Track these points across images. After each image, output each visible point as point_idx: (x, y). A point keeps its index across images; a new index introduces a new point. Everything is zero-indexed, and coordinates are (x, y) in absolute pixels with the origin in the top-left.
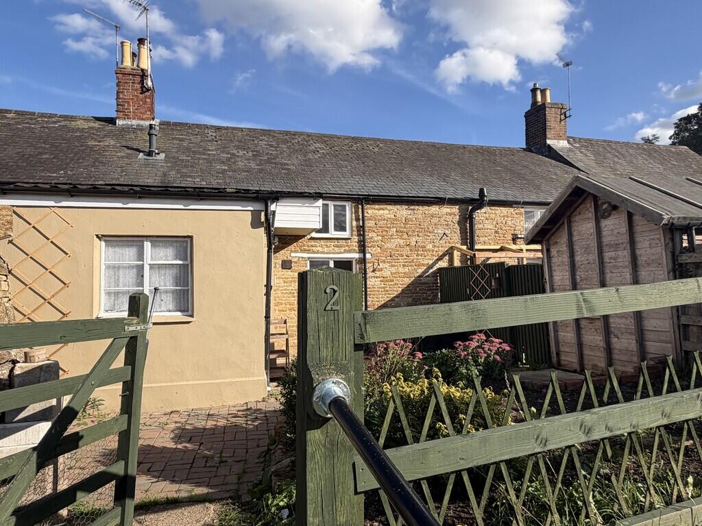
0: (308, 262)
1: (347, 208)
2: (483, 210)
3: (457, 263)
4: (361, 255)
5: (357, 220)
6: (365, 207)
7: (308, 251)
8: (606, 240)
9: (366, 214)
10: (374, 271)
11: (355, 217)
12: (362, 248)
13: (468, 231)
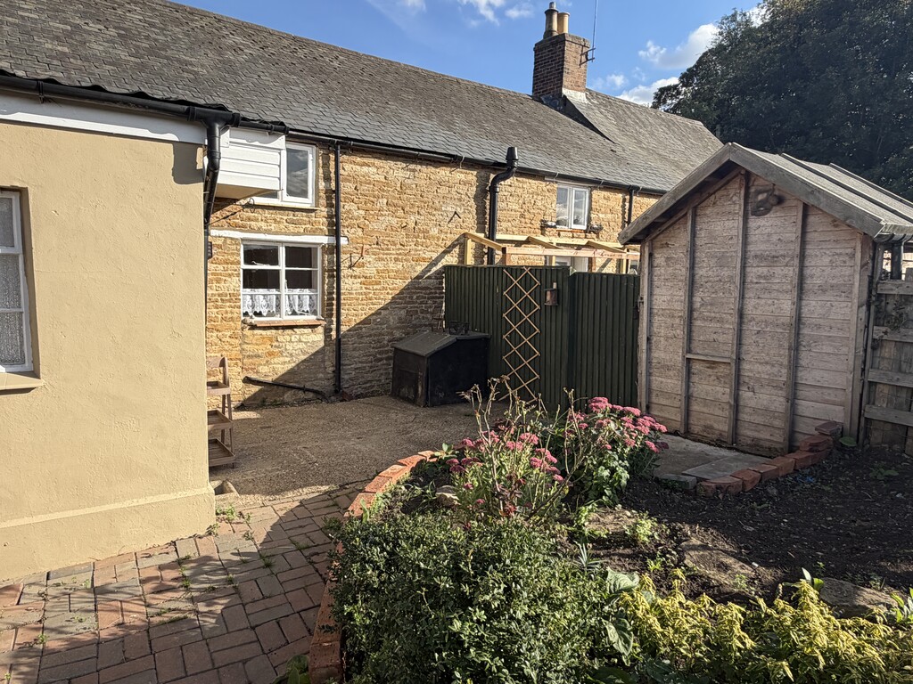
0: (242, 246)
1: (310, 157)
2: (508, 181)
3: (470, 261)
4: (333, 240)
5: (327, 179)
6: (341, 159)
7: (241, 228)
8: (753, 249)
9: (341, 172)
10: (350, 267)
11: (324, 173)
12: (335, 229)
13: (488, 211)
